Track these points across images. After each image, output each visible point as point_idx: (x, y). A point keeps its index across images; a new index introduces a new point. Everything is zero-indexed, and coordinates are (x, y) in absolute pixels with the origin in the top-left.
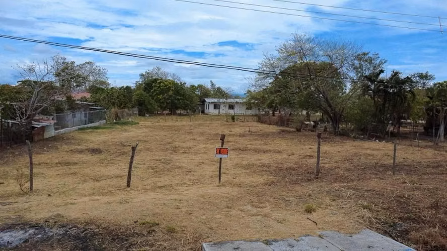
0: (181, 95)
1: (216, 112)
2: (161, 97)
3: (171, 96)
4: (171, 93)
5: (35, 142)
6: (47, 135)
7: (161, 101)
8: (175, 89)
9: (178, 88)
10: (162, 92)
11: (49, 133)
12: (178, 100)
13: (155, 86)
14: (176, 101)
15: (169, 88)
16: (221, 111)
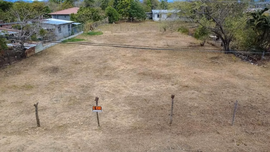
0: (135, 9)
1: (158, 19)
2: (123, 10)
3: (129, 10)
4: (129, 7)
5: (28, 57)
6: (37, 51)
7: (123, 13)
8: (131, 4)
9: (133, 4)
10: (123, 7)
11: (39, 49)
12: (133, 12)
13: (119, 3)
14: (132, 13)
15: (128, 4)
16: (162, 19)
